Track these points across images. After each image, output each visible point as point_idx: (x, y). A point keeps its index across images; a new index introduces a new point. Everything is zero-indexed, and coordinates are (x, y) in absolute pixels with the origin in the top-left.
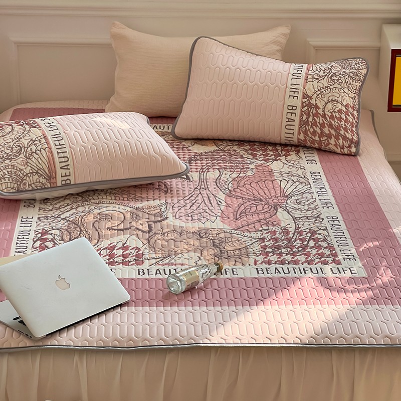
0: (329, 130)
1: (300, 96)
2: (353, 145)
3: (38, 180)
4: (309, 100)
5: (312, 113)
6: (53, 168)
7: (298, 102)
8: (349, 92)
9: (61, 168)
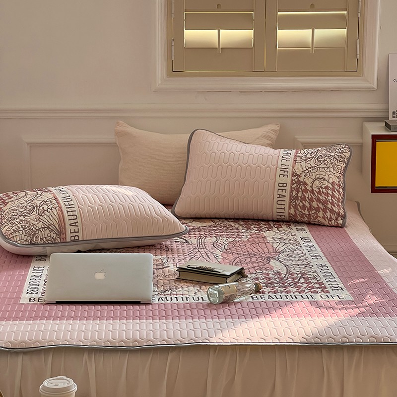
0: (317, 205)
1: (290, 174)
2: (340, 218)
3: (49, 235)
4: (298, 178)
5: (301, 189)
6: (63, 224)
7: (288, 180)
8: (335, 172)
9: (70, 225)
